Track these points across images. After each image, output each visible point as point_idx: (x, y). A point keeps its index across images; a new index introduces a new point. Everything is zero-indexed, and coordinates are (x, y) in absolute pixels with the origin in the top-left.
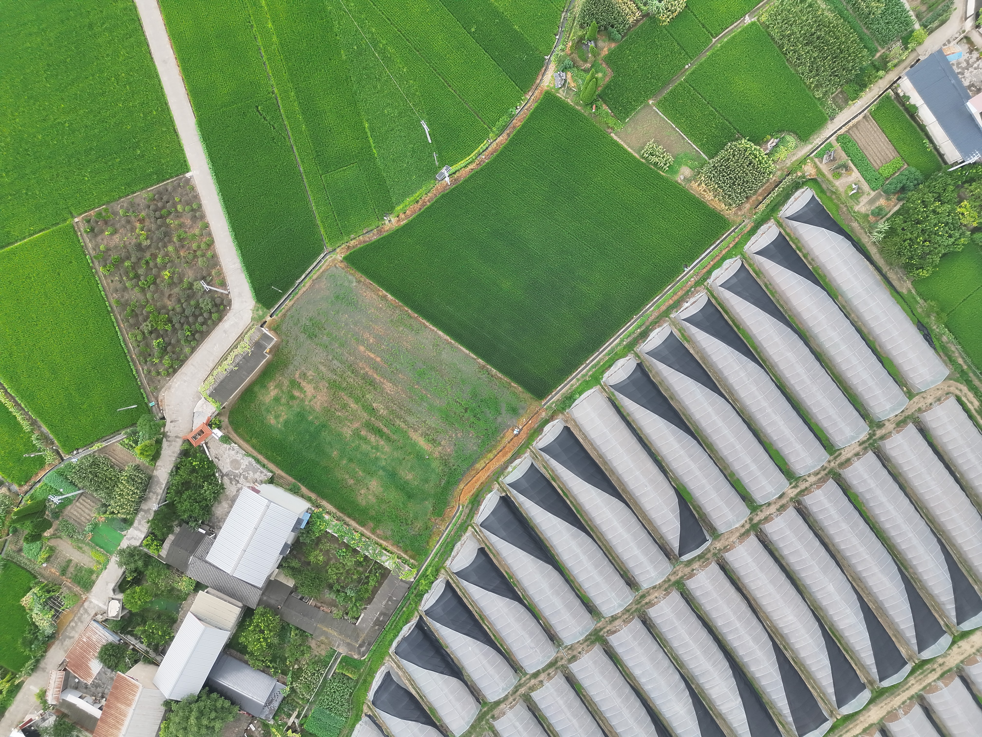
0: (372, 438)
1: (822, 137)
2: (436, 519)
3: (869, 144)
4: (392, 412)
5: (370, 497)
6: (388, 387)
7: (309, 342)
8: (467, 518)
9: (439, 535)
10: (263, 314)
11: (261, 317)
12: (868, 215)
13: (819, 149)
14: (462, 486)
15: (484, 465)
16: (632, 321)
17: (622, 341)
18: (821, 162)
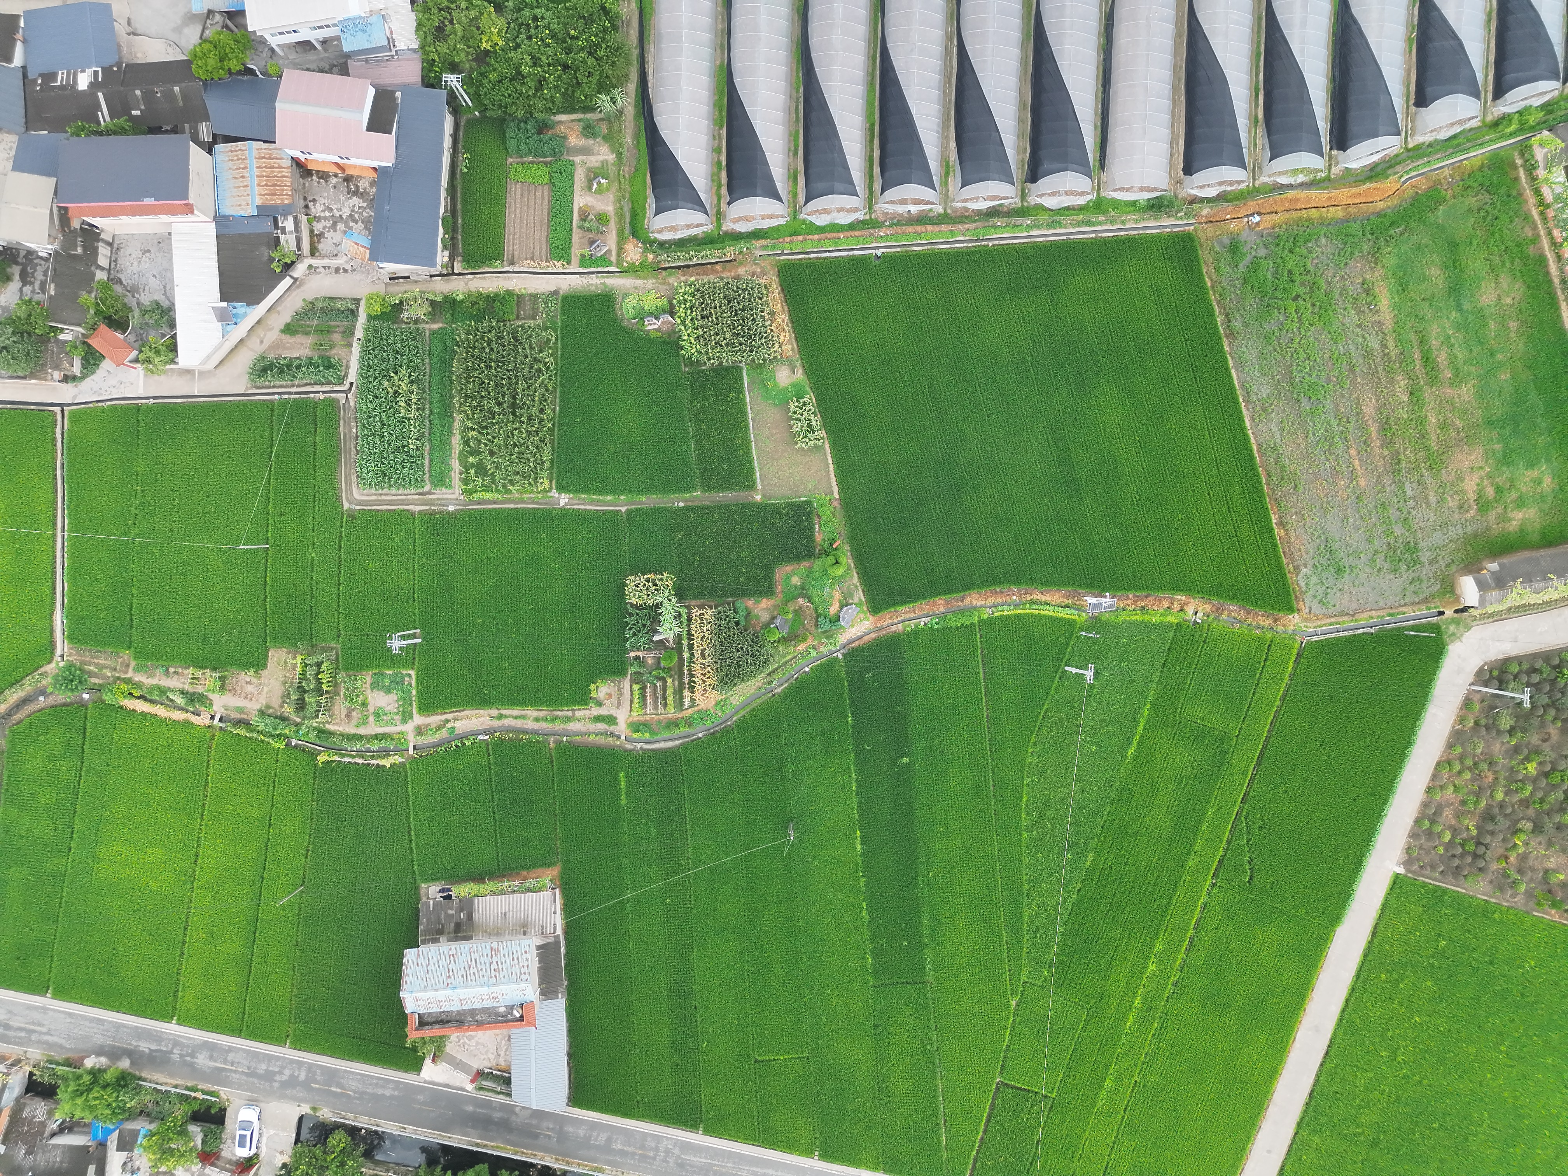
0: (1442, 358)
1: (585, 281)
2: (1445, 190)
3: (532, 225)
4: (1389, 372)
5: (1505, 285)
6: (1369, 409)
7: (1422, 544)
8: (1405, 160)
9: (1459, 167)
10: (1450, 623)
11: (1457, 622)
12: (604, 138)
13: (599, 269)
14: (1381, 205)
15: (1331, 208)
16: (997, 242)
17: (1029, 227)
18: (609, 251)
